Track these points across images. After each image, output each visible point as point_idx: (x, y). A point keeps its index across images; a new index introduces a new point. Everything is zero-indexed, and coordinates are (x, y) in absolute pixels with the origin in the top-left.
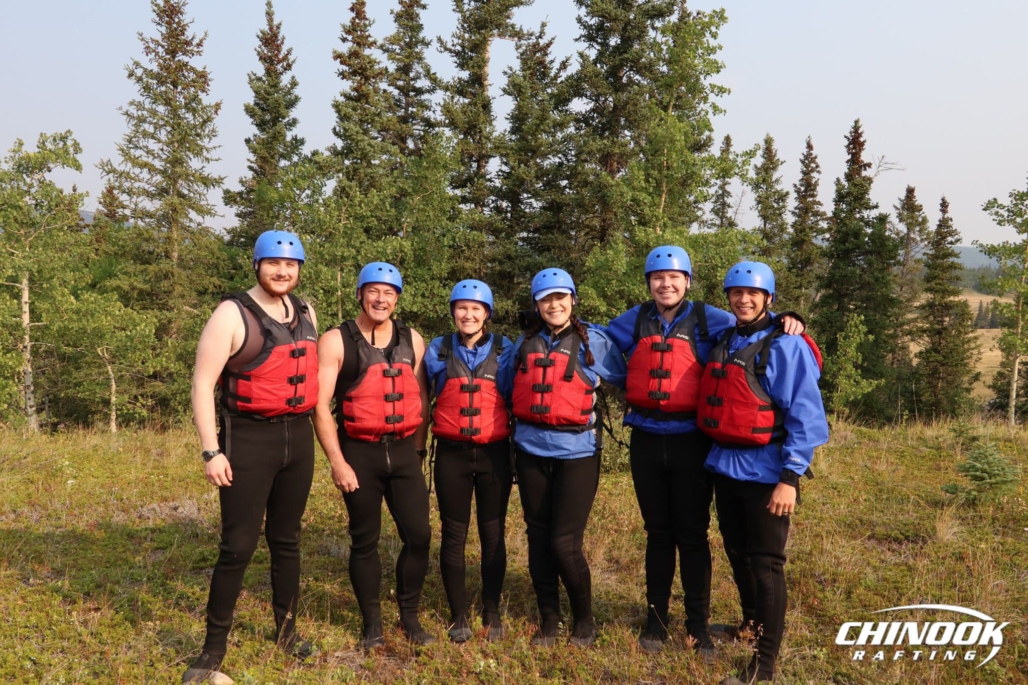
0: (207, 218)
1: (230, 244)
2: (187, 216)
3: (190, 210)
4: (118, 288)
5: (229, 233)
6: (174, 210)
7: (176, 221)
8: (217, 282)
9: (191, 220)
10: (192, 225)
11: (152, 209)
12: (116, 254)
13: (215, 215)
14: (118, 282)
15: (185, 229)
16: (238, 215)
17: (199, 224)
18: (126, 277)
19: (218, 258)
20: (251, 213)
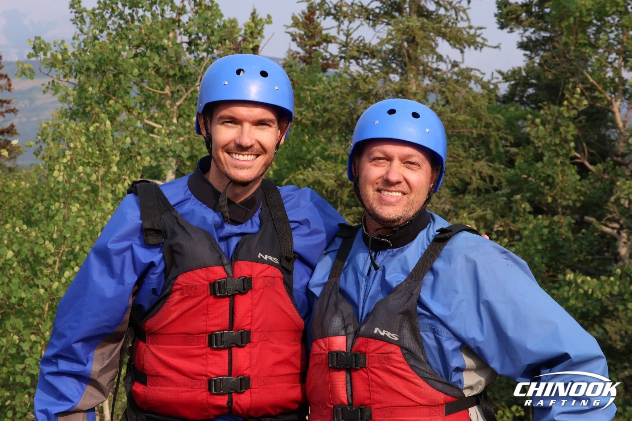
0: (470, 51)
1: (508, 99)
2: (433, 50)
3: (439, 40)
4: (317, 184)
5: (506, 78)
6: (412, 41)
7: (414, 60)
8: (487, 171)
9: (440, 58)
10: (443, 66)
11: (375, 42)
12: (314, 124)
13: (483, 45)
14: (317, 174)
15: (432, 73)
16: (522, 46)
17: (455, 64)
18: (330, 165)
19: (487, 126)
20: (546, 40)
